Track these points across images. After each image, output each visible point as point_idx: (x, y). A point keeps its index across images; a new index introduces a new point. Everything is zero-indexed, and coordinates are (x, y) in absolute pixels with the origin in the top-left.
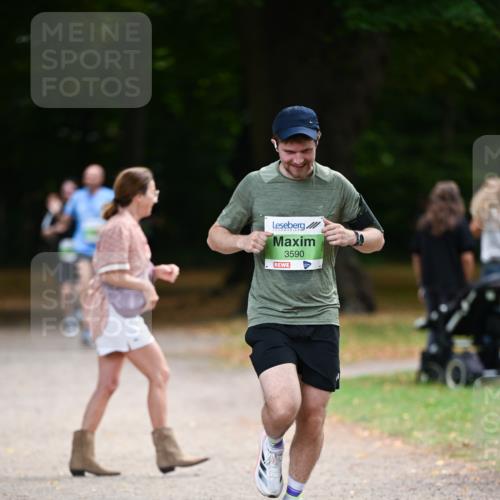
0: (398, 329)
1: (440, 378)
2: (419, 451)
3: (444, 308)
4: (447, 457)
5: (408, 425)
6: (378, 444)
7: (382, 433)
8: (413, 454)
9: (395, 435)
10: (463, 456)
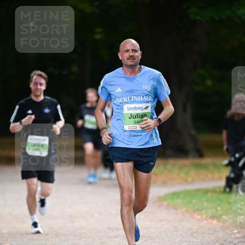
2: (225, 226)
3: (237, 155)
4: (239, 228)
5: (220, 213)
6: (205, 222)
7: (207, 217)
8: (222, 227)
9: (213, 217)
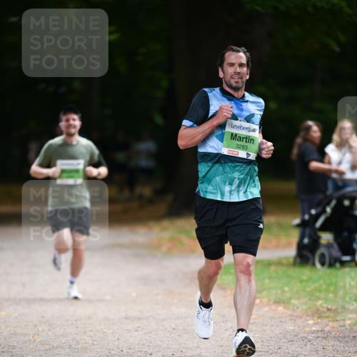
0: (280, 226)
1: (311, 262)
2: (295, 314)
3: (313, 212)
4: (315, 318)
5: (288, 295)
6: (266, 309)
7: (269, 300)
8: (291, 315)
9: (278, 302)
10: (328, 317)
